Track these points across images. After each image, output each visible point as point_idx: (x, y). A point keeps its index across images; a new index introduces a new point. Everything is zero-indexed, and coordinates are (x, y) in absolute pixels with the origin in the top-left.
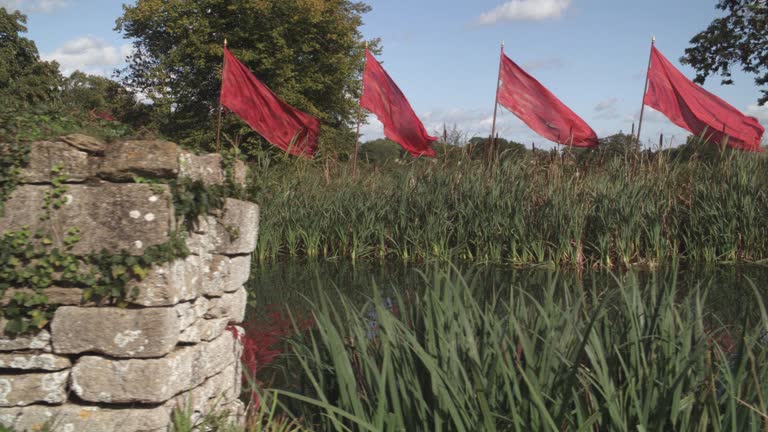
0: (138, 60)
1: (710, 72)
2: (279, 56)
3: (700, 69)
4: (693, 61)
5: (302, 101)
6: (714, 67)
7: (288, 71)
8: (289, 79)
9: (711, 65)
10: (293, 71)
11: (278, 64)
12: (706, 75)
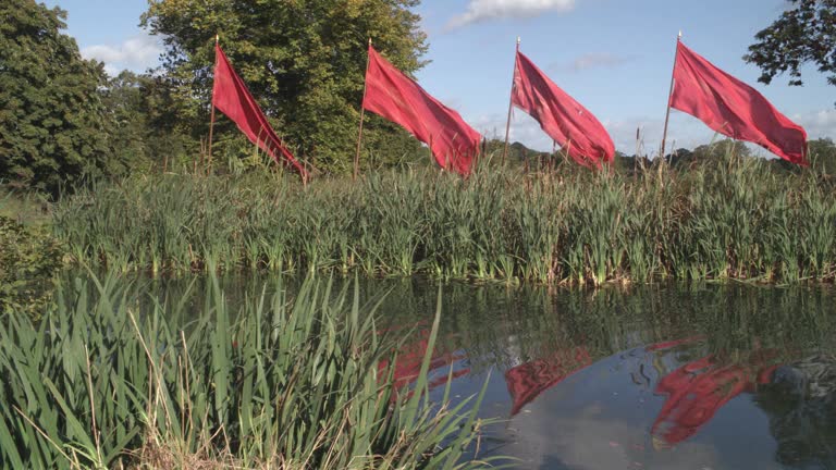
0: (172, 58)
1: (778, 71)
2: (314, 54)
3: (767, 68)
4: (759, 59)
5: (341, 102)
6: (782, 66)
7: (323, 70)
8: (327, 79)
9: (778, 64)
10: (328, 71)
11: (314, 63)
12: (772, 75)
